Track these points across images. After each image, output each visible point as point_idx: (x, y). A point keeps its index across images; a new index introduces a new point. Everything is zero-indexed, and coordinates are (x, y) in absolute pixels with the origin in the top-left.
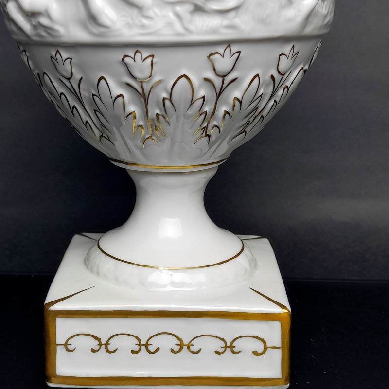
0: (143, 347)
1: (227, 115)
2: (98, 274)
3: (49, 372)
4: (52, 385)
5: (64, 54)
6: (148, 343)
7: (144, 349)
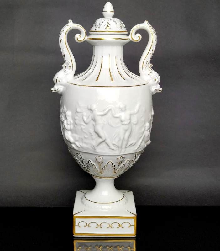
1: (124, 165)
3: (74, 232)
4: (74, 236)
5: (81, 154)
6: (100, 225)
7: (99, 227)
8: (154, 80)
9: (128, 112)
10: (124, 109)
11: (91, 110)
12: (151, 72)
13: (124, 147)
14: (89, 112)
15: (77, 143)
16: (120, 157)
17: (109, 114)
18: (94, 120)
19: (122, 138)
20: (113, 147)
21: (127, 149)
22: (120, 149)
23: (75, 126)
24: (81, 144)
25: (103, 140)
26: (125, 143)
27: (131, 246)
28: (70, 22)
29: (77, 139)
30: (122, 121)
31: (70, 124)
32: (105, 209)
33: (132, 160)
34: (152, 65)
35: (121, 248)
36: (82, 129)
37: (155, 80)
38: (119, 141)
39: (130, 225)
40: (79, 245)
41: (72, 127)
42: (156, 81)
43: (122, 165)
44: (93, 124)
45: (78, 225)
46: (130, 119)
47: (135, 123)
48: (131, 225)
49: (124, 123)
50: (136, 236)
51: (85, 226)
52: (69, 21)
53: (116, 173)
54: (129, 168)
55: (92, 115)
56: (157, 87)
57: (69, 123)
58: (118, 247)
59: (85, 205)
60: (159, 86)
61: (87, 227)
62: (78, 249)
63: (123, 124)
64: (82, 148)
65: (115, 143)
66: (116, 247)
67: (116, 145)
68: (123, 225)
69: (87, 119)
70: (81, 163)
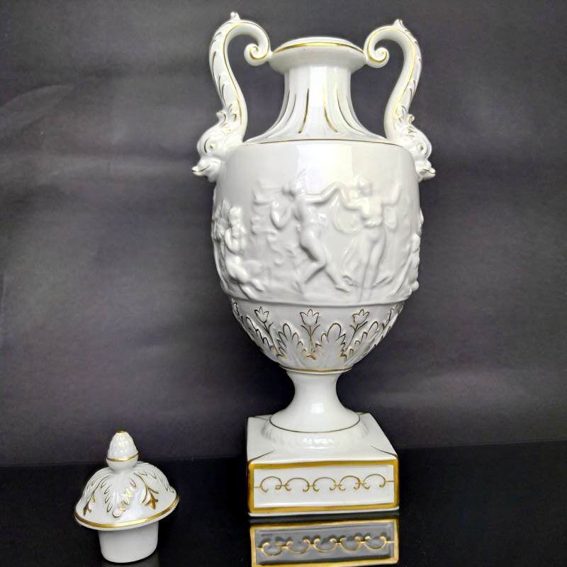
0: (311, 487)
1: (365, 335)
2: (270, 438)
3: (250, 506)
4: (252, 514)
5: (265, 308)
6: (314, 485)
7: (311, 488)
8: (419, 147)
9: (377, 199)
10: (367, 191)
11: (291, 194)
12: (412, 130)
13: (367, 285)
14: (286, 201)
15: (257, 282)
16: (358, 311)
17: (335, 203)
18: (299, 217)
19: (365, 260)
20: (343, 285)
21: (375, 291)
22: (359, 290)
23: (252, 238)
24: (266, 282)
25: (321, 265)
26: (371, 273)
27: (388, 535)
28: (235, 16)
29: (257, 270)
30: (364, 219)
31: (240, 238)
32: (321, 444)
33: (383, 325)
34: (413, 118)
35: (364, 540)
36: (268, 243)
37: (422, 149)
38: (357, 268)
39: (385, 482)
40: (262, 538)
41: (244, 242)
42: (424, 151)
43: (360, 334)
44: (297, 228)
45: (261, 486)
46: (382, 215)
47: (393, 227)
48: (387, 479)
49: (369, 222)
50: (398, 508)
51: (276, 488)
52: (233, 14)
53: (345, 355)
54: (373, 346)
55: (293, 206)
56: (425, 165)
57: (236, 234)
58: (357, 538)
59: (274, 440)
60: (428, 164)
61: (281, 489)
62: (262, 550)
63: (367, 227)
64: (269, 291)
65: (349, 275)
66: (351, 539)
67: (350, 279)
68: (369, 482)
69: (282, 217)
70: (264, 335)
